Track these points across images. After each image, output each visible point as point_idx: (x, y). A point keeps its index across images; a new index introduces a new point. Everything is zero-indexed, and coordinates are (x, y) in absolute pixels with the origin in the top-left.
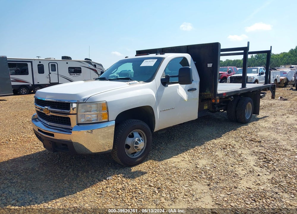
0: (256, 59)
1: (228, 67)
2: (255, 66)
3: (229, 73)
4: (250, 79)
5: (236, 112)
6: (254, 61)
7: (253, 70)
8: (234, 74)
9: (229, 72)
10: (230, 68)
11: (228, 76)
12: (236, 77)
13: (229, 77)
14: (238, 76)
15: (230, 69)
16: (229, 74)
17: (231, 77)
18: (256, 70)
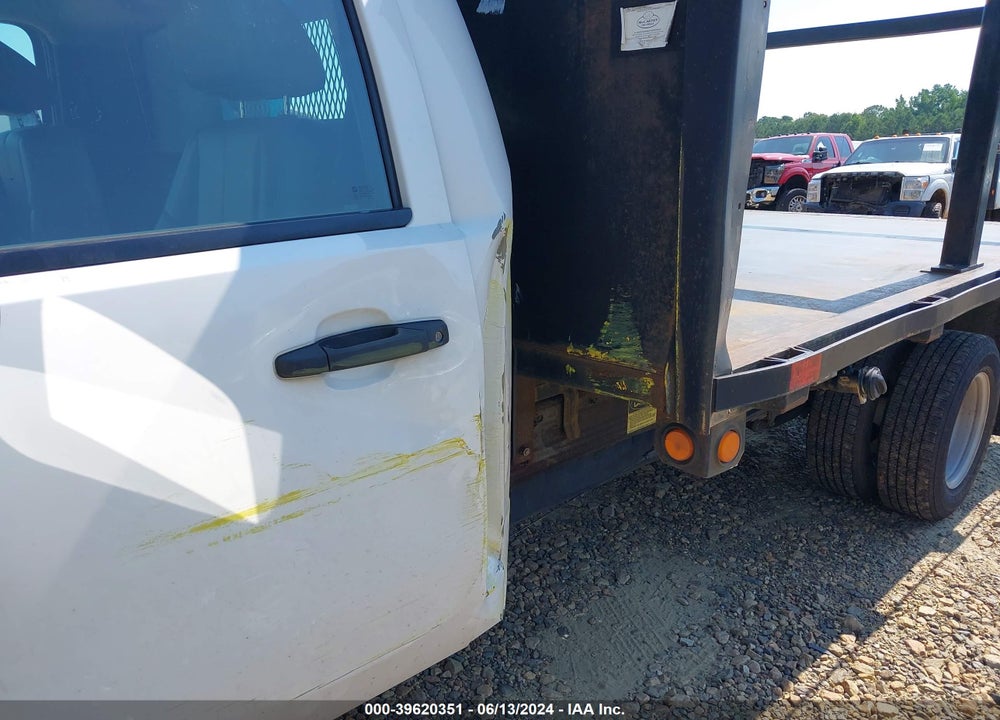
0: (916, 114)
1: (815, 135)
2: (934, 131)
3: (815, 161)
4: (911, 188)
5: (871, 459)
6: (908, 118)
7: (928, 147)
8: (839, 165)
9: (818, 157)
10: (820, 139)
11: (813, 171)
12: (850, 177)
13: (819, 176)
14: (858, 174)
15: (821, 145)
16: (816, 166)
17: (824, 179)
18: (938, 147)
